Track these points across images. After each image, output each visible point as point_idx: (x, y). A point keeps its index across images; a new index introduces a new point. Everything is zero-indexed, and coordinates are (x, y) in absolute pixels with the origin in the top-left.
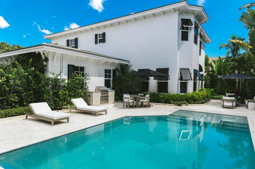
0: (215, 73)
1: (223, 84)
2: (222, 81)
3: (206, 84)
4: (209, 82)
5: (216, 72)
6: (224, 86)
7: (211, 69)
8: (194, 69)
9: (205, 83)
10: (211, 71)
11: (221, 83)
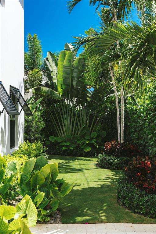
0: (57, 90)
1: (77, 123)
2: (74, 115)
3: (30, 126)
4: (38, 121)
5: (59, 89)
6: (80, 129)
7: (45, 80)
8: (11, 86)
9: (26, 121)
10: (47, 85)
11: (73, 122)
